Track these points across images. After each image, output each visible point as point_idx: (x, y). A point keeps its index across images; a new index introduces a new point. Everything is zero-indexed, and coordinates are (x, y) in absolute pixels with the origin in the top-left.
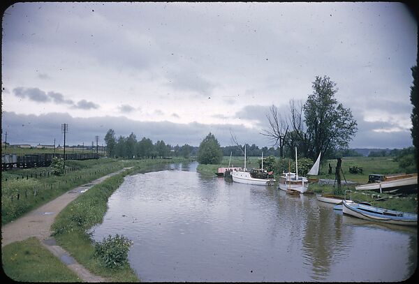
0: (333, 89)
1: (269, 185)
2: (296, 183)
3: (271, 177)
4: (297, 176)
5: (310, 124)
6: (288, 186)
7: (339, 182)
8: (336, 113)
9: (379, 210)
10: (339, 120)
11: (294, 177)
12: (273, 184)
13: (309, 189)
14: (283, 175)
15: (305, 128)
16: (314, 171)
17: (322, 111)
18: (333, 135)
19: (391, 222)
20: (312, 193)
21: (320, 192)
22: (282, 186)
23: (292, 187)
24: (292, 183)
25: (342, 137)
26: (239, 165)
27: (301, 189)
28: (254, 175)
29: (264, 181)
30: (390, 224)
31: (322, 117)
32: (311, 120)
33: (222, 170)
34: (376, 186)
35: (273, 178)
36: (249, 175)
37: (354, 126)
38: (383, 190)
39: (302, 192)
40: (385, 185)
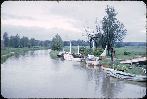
0: (116, 13)
1: (81, 61)
3: (83, 57)
4: (94, 57)
5: (105, 30)
8: (117, 25)
10: (118, 28)
12: (84, 61)
13: (100, 63)
14: (88, 56)
16: (104, 54)
17: (110, 23)
18: (116, 36)
22: (87, 62)
23: (91, 62)
24: (91, 60)
25: (120, 36)
28: (74, 56)
29: (79, 59)
32: (105, 28)
33: (60, 54)
34: (129, 61)
35: (84, 57)
36: (72, 56)
37: (126, 31)
38: (133, 63)
39: (96, 65)
40: (134, 61)
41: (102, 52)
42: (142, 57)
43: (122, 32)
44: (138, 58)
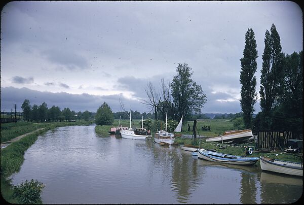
0: (190, 72)
1: (147, 139)
2: (166, 138)
4: (167, 133)
6: (161, 140)
7: (195, 137)
11: (165, 133)
12: (150, 139)
13: (175, 142)
14: (157, 132)
15: (172, 100)
16: (178, 129)
17: (183, 87)
20: (177, 145)
21: (182, 144)
22: (156, 140)
23: (164, 140)
24: (164, 138)
26: (126, 126)
27: (170, 142)
28: (137, 133)
29: (144, 137)
31: (183, 92)
33: (114, 129)
34: (219, 139)
35: (150, 134)
36: (133, 132)
38: (224, 141)
39: (170, 144)
40: (225, 138)
41: (176, 126)
42: (236, 132)
44: (231, 133)
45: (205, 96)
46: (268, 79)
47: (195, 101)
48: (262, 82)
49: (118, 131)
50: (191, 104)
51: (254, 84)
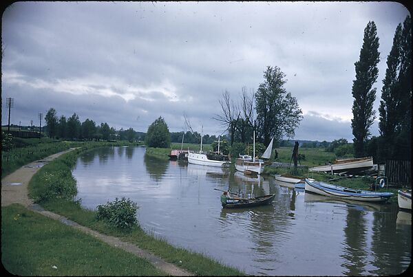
1: (224, 167)
2: (254, 165)
3: (227, 159)
4: (254, 158)
5: (260, 111)
6: (246, 167)
8: (285, 101)
9: (338, 188)
11: (251, 159)
12: (229, 166)
13: (265, 171)
14: (240, 157)
15: (255, 115)
16: (267, 154)
17: (272, 99)
19: (352, 198)
20: (268, 174)
21: (276, 173)
22: (238, 167)
23: (250, 168)
24: (250, 164)
26: (196, 151)
27: (258, 170)
28: (210, 157)
29: (220, 163)
30: (350, 200)
31: (271, 106)
32: (261, 108)
34: (328, 168)
36: (205, 157)
37: (300, 114)
38: (334, 171)
39: (259, 173)
40: (336, 167)
41: (263, 151)
42: (352, 161)
43: (292, 116)
44: (345, 162)
45: (301, 112)
46: (392, 92)
47: (286, 119)
48: (384, 96)
49: (182, 155)
50: (280, 123)
51: (373, 99)
